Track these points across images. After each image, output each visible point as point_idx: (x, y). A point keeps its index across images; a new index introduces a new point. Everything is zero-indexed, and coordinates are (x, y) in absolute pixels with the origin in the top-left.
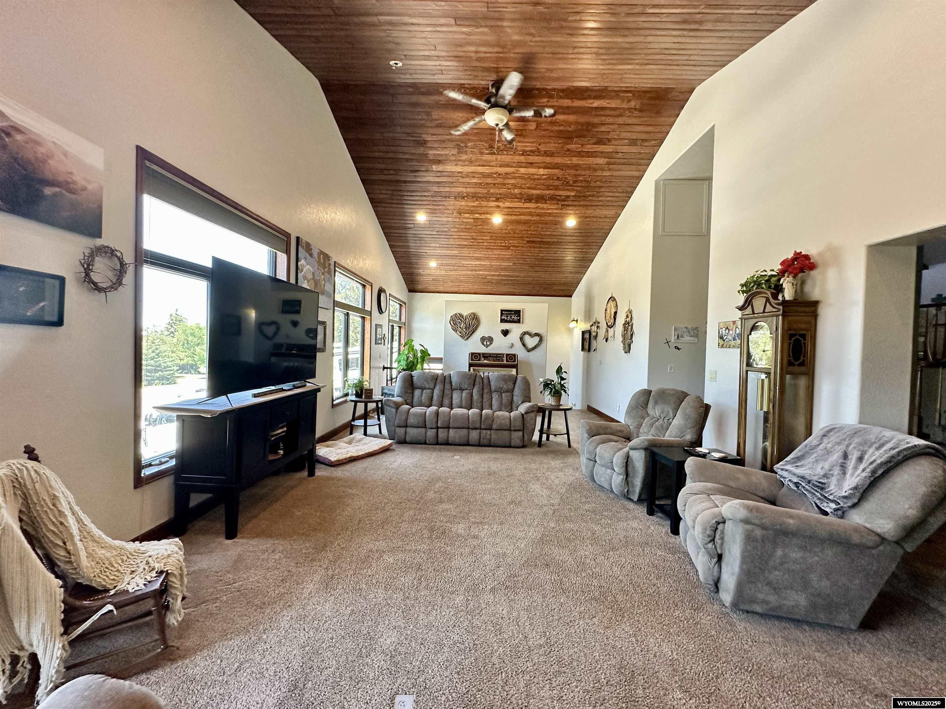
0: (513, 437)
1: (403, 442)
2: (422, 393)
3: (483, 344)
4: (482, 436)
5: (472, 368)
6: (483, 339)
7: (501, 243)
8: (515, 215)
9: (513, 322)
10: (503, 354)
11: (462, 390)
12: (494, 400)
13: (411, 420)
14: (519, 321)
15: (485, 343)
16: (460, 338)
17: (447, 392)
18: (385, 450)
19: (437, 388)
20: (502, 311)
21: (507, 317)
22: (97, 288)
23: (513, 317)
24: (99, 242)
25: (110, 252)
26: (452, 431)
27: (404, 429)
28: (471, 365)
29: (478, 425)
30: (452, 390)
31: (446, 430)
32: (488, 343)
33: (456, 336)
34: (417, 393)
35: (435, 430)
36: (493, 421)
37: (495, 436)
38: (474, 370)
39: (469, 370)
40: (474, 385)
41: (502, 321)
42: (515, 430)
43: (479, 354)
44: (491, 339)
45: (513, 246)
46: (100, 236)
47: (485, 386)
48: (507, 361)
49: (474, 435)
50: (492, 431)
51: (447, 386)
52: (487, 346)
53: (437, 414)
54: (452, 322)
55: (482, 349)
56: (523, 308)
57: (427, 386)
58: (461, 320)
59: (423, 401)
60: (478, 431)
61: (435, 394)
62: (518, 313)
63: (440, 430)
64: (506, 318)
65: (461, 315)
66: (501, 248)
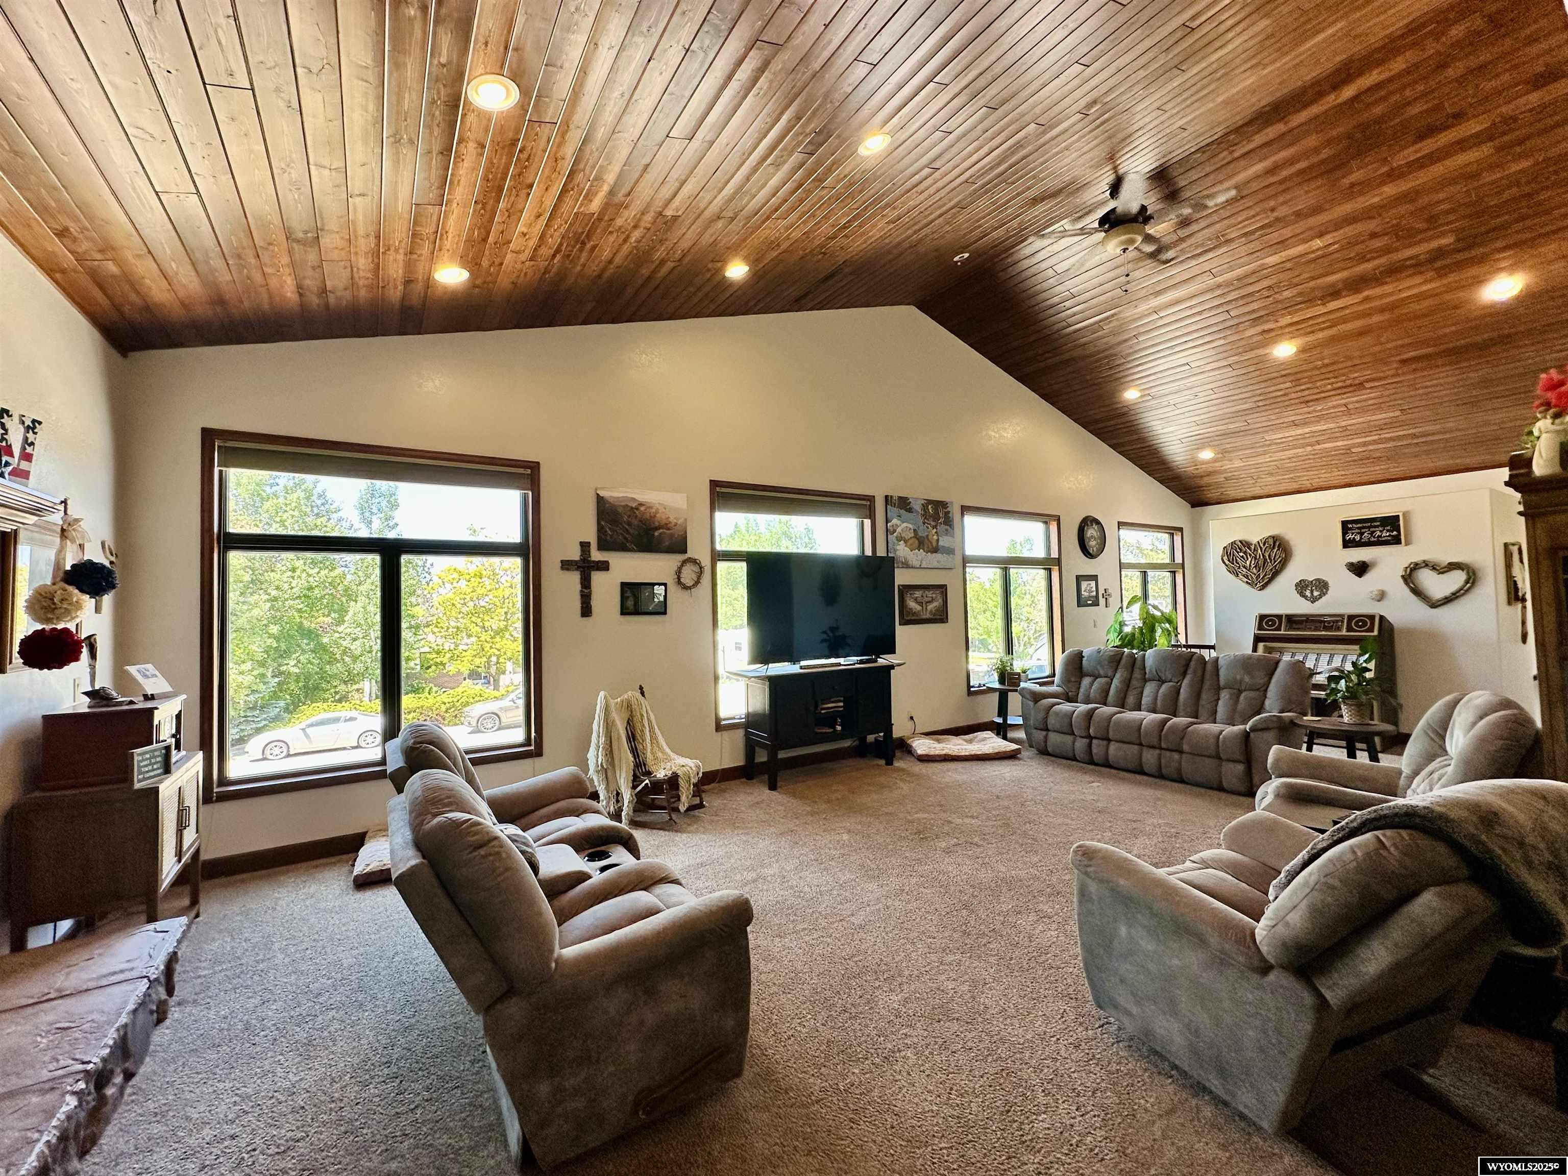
0: (1223, 769)
1: (1044, 752)
2: (1092, 684)
3: (1305, 597)
4: (1163, 761)
5: (1261, 646)
6: (1302, 587)
7: (1332, 384)
8: (1322, 329)
9: (1380, 543)
10: (1342, 616)
11: (1162, 682)
12: (1220, 703)
13: (1052, 721)
14: (1396, 541)
15: (1308, 593)
16: (1247, 586)
17: (1134, 683)
18: (1012, 756)
19: (1118, 675)
20: (1345, 524)
21: (1362, 534)
22: (686, 588)
23: (1378, 533)
24: (688, 555)
25: (694, 561)
26: (1113, 747)
27: (1044, 733)
28: (1258, 639)
29: (1154, 741)
30: (1145, 681)
31: (1105, 743)
32: (1316, 594)
33: (1238, 585)
34: (1086, 681)
35: (1085, 741)
36: (1182, 738)
37: (1188, 766)
38: (1269, 650)
39: (1255, 649)
40: (1184, 674)
41: (1347, 544)
42: (1229, 760)
43: (1279, 617)
44: (1322, 586)
45: (1368, 381)
46: (685, 552)
47: (1207, 677)
48: (1349, 629)
49: (1150, 758)
50: (1184, 756)
51: (1137, 674)
52: (1314, 600)
53: (1090, 714)
54: (1225, 558)
55: (1301, 607)
56: (1404, 509)
57: (1102, 672)
58: (1245, 553)
59: (1092, 695)
60: (1157, 752)
61: (1113, 686)
62: (1392, 522)
63: (1094, 741)
64: (1358, 538)
65: (1247, 544)
66: (1339, 391)
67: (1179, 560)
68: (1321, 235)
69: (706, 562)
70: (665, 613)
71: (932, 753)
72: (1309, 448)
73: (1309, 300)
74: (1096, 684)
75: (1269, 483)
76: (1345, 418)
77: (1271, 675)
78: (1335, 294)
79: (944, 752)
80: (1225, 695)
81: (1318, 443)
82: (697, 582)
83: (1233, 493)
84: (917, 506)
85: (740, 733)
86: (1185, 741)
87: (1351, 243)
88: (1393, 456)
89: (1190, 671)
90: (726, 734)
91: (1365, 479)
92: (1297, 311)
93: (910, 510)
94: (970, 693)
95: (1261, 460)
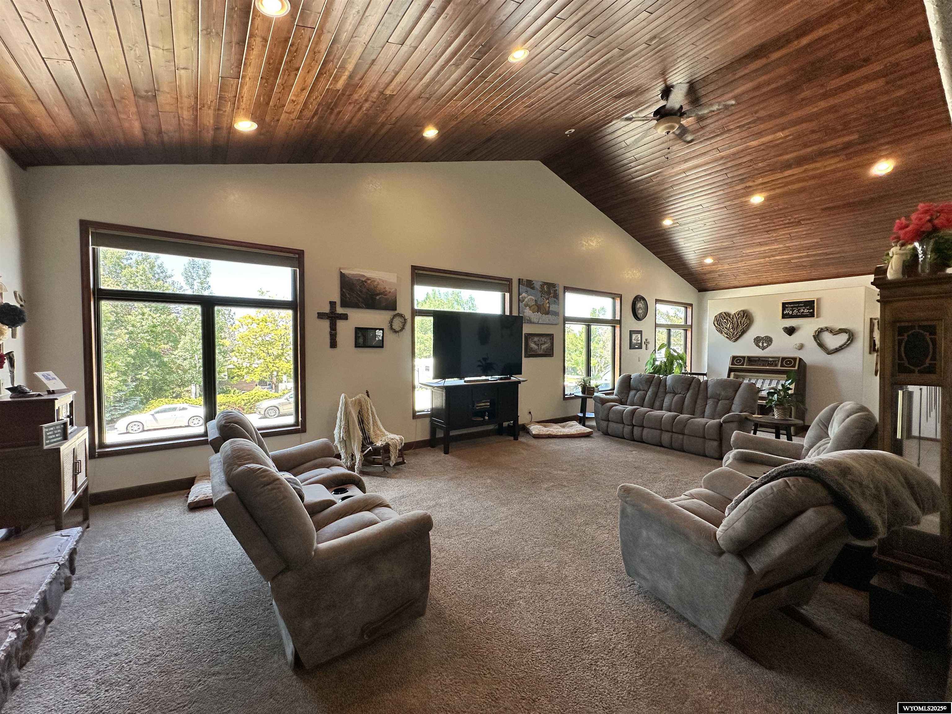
0: (706, 445)
1: (606, 434)
2: (635, 395)
3: (759, 346)
4: (673, 440)
5: (732, 374)
6: (757, 340)
7: (782, 221)
8: (778, 188)
9: (803, 316)
10: (778, 358)
11: (675, 394)
12: (707, 406)
13: (611, 415)
14: (812, 315)
15: (761, 344)
16: (727, 339)
17: (660, 394)
18: (587, 436)
19: (650, 390)
20: (784, 304)
21: (793, 311)
22: (395, 332)
23: (802, 310)
24: (396, 312)
25: (401, 316)
26: (646, 431)
27: (607, 422)
28: (731, 370)
29: (669, 429)
30: (666, 393)
31: (641, 428)
32: (765, 345)
33: (722, 338)
34: (632, 393)
35: (630, 427)
36: (685, 426)
37: (687, 442)
38: (736, 377)
39: (729, 376)
40: (688, 390)
41: (784, 316)
42: (710, 439)
43: (744, 358)
44: (769, 340)
45: (803, 220)
46: (396, 310)
47: (701, 392)
48: (781, 366)
49: (666, 437)
50: (685, 437)
51: (661, 389)
52: (763, 348)
53: (633, 412)
54: (716, 323)
55: (757, 352)
56: (818, 297)
57: (641, 388)
58: (727, 320)
59: (635, 401)
60: (671, 433)
61: (647, 395)
62: (810, 304)
63: (635, 428)
64: (791, 313)
65: (728, 314)
66: (787, 226)
67: (689, 323)
68: (783, 129)
69: (408, 316)
70: (382, 347)
71: (541, 433)
72: (767, 259)
73: (773, 169)
74: (638, 395)
75: (743, 278)
76: (788, 242)
77: (737, 391)
78: (788, 166)
79: (548, 433)
80: (710, 402)
81: (773, 256)
82: (403, 329)
83: (722, 284)
84: (538, 286)
85: (428, 420)
86: (686, 427)
87: (798, 136)
88: (814, 265)
89: (692, 387)
90: (419, 421)
91: (797, 278)
92: (765, 176)
93: (533, 288)
94: (565, 399)
95: (740, 265)
